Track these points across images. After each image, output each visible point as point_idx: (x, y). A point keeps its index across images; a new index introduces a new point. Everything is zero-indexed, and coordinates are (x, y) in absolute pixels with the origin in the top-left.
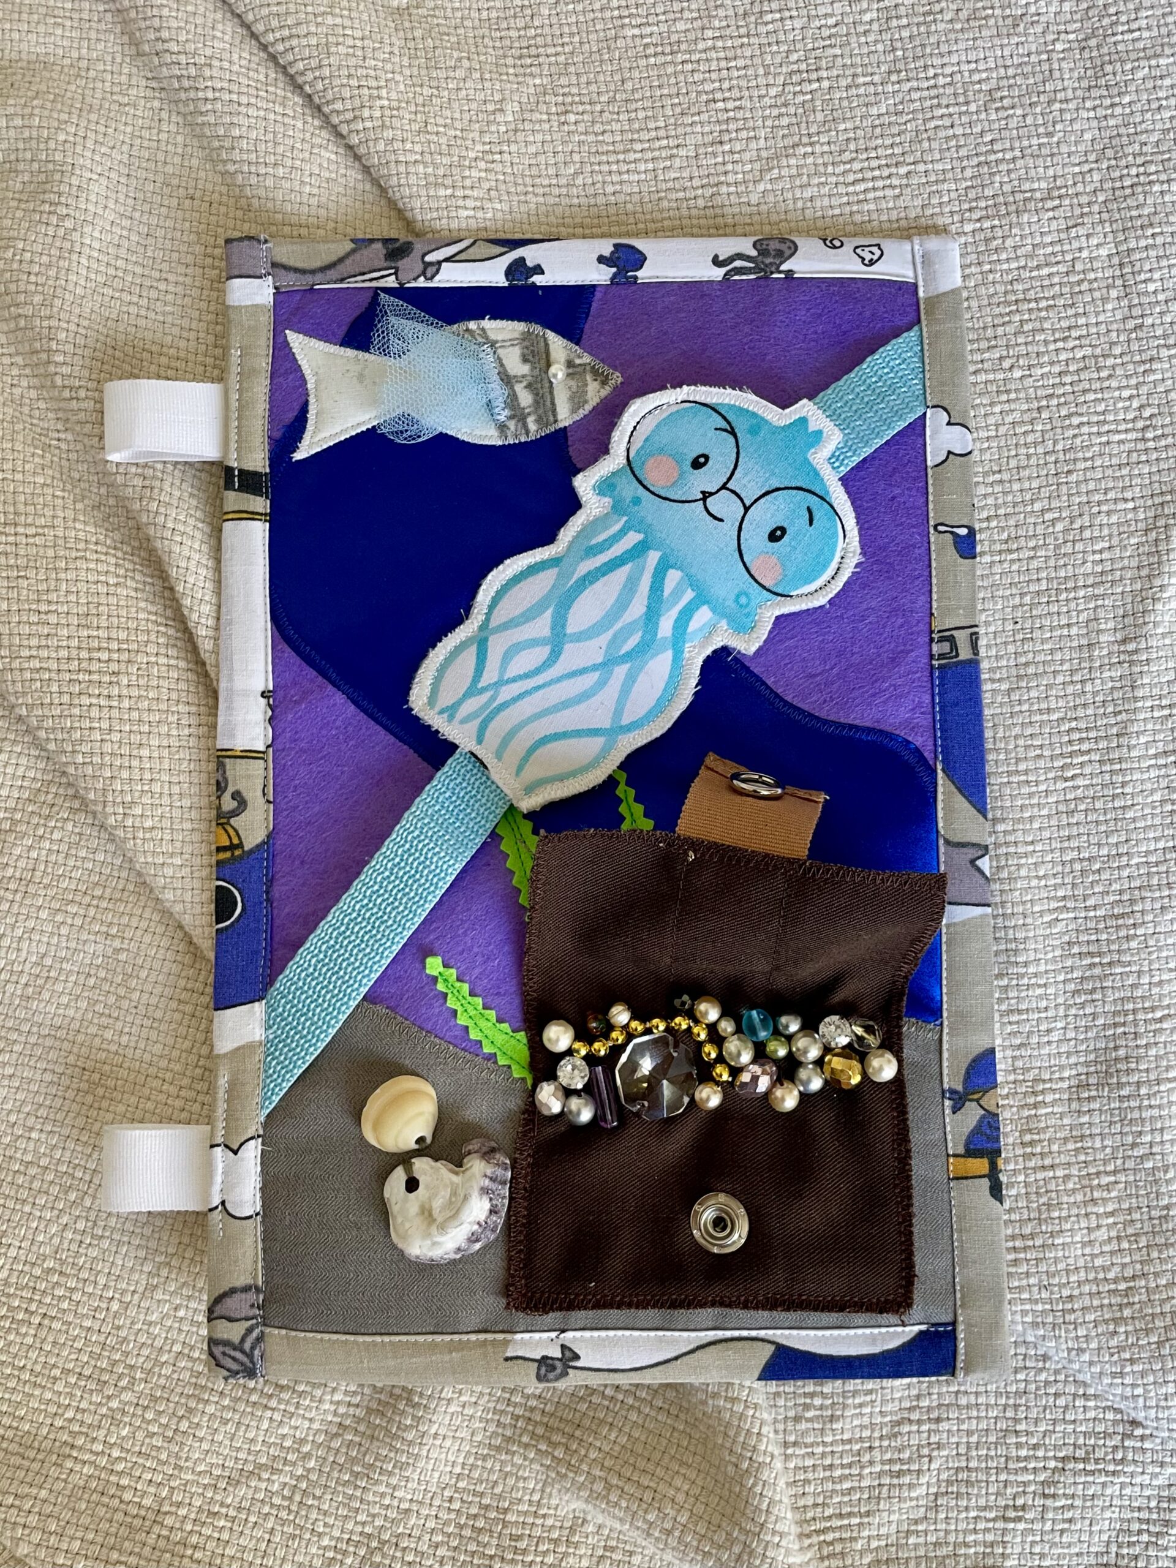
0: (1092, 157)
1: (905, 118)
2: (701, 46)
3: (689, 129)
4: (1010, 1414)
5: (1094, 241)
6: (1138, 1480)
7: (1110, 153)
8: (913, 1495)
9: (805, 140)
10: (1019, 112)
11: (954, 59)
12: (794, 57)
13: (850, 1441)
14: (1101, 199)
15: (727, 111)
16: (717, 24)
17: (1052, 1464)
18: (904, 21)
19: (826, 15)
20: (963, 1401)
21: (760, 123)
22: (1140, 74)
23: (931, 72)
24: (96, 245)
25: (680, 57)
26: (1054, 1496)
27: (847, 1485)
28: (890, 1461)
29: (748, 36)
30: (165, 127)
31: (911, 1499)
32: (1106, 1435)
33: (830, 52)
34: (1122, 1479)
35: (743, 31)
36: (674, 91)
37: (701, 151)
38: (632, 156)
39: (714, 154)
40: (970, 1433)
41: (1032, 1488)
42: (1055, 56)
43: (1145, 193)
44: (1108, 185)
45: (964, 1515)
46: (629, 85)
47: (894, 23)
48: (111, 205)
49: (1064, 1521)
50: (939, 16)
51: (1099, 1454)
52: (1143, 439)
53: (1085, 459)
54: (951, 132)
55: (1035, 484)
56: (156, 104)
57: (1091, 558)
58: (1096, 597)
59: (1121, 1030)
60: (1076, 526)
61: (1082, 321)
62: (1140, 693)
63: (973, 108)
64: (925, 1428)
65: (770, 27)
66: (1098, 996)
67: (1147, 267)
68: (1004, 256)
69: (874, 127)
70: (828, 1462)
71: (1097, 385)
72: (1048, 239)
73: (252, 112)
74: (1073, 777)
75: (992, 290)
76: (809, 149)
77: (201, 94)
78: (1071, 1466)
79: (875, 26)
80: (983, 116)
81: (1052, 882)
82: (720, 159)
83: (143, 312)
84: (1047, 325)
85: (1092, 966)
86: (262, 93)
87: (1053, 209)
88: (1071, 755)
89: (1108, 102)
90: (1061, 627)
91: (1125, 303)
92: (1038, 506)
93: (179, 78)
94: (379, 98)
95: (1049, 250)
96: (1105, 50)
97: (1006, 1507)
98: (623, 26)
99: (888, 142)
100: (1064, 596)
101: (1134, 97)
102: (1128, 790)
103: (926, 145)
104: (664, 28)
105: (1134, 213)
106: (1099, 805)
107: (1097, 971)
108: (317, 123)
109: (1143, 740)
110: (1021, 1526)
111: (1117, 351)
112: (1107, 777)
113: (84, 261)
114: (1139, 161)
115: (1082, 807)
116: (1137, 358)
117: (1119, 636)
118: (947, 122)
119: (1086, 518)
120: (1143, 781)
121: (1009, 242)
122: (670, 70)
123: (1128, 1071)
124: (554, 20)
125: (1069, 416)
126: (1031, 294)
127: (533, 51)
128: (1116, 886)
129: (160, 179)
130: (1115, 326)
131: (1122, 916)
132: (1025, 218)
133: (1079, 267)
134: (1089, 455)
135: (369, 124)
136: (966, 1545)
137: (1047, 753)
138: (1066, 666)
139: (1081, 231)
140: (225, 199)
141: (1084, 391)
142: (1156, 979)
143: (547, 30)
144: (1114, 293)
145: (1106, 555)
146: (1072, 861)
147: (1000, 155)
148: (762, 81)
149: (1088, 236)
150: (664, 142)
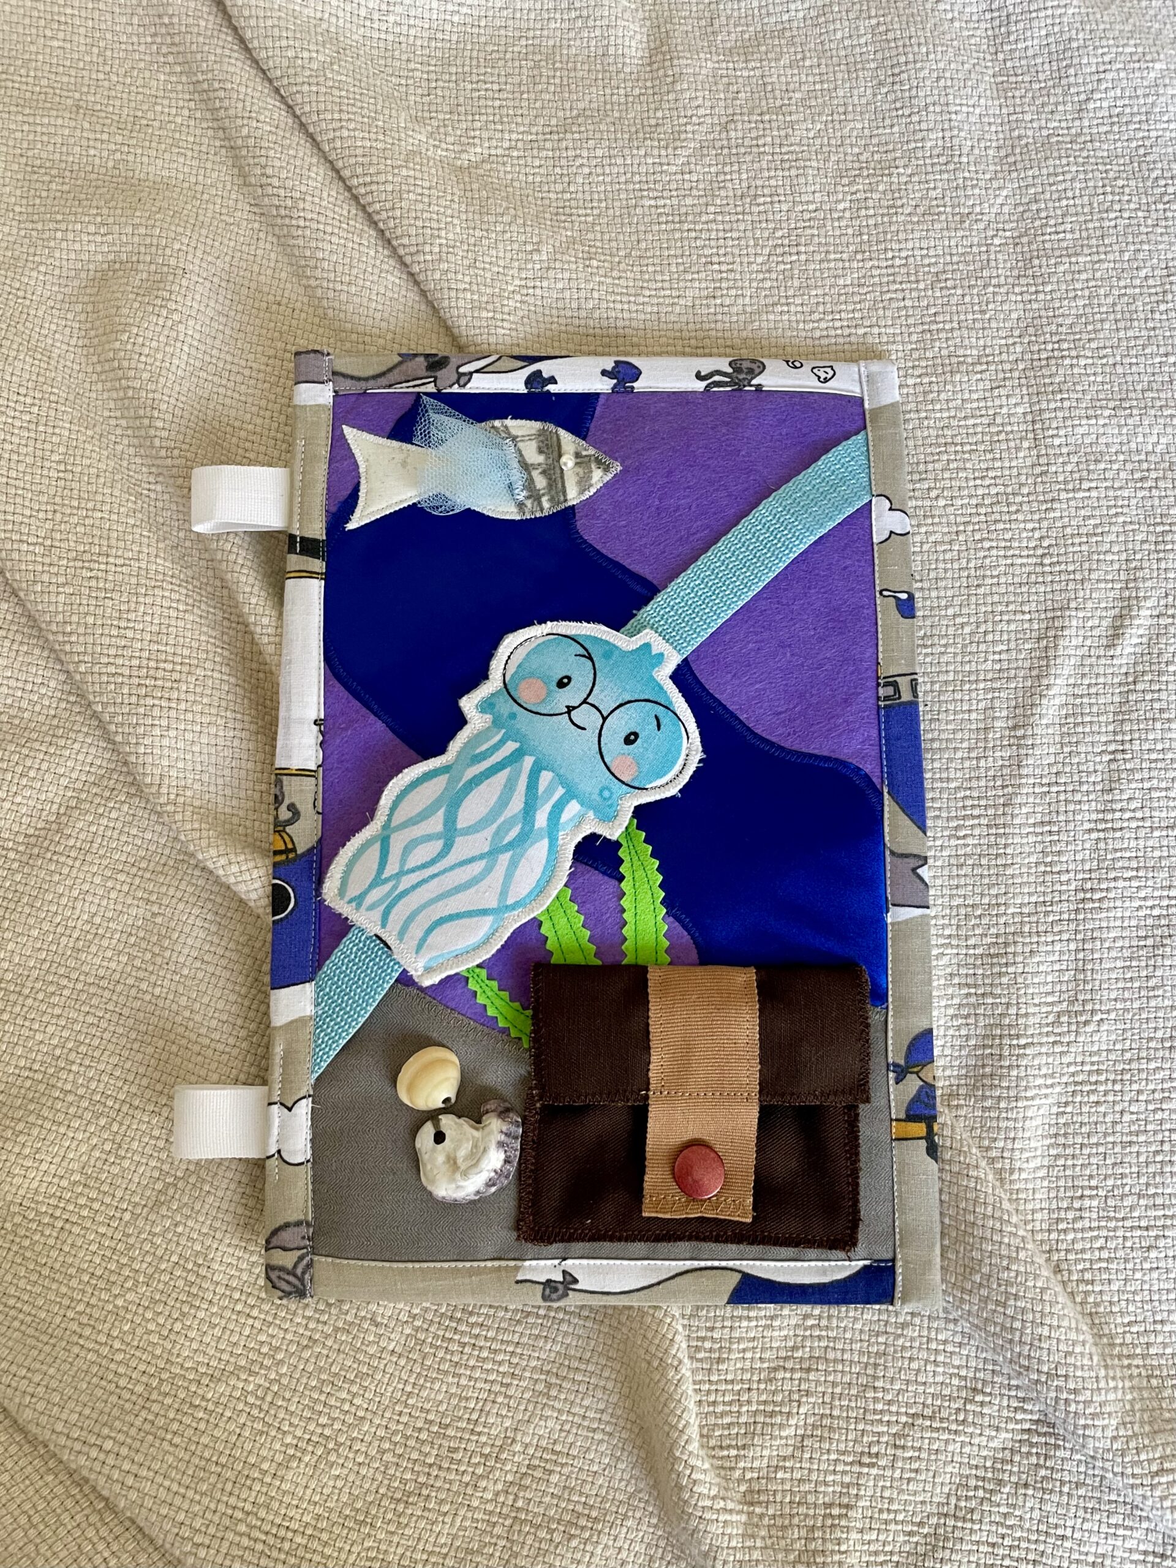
0: (1017, 333)
1: (866, 290)
2: (704, 218)
3: (689, 284)
4: (870, 1371)
5: (1013, 401)
6: (976, 1441)
7: (1031, 330)
8: (783, 1434)
9: (783, 301)
10: (959, 292)
11: (910, 245)
12: (779, 234)
13: (732, 1382)
14: (1021, 366)
15: (721, 272)
16: (718, 202)
17: (904, 1419)
18: (872, 212)
19: (808, 202)
20: (831, 1355)
21: (747, 284)
22: (1061, 268)
23: (890, 255)
24: (197, 336)
25: (686, 226)
26: (903, 1447)
27: (727, 1420)
28: (765, 1402)
29: (743, 213)
30: (261, 244)
31: (781, 1438)
32: (951, 1398)
33: (808, 232)
34: (962, 1438)
35: (739, 209)
36: (679, 252)
37: (697, 302)
38: (641, 299)
39: (708, 306)
40: (834, 1384)
41: (884, 1439)
42: (992, 248)
43: (1057, 365)
44: (1027, 356)
45: (825, 1457)
46: (643, 245)
47: (863, 212)
48: (212, 304)
49: (911, 1470)
50: (900, 210)
51: (944, 1414)
52: (1042, 564)
53: (992, 577)
54: (902, 304)
55: (950, 593)
56: (256, 225)
57: (991, 657)
58: (993, 690)
59: (988, 1051)
60: (981, 630)
61: (998, 464)
62: (1024, 771)
63: (922, 286)
64: (797, 1375)
65: (762, 208)
66: (971, 1021)
67: (1054, 425)
68: (938, 407)
69: (840, 295)
70: (712, 1398)
71: (1006, 517)
72: (975, 396)
73: (335, 239)
74: (965, 837)
75: (926, 434)
76: (785, 308)
77: (294, 222)
78: (920, 1421)
79: (847, 214)
80: (930, 293)
81: (941, 922)
82: (712, 310)
83: (229, 393)
84: (968, 465)
85: (968, 995)
86: (344, 226)
87: (981, 372)
88: (964, 818)
89: (1033, 289)
90: (963, 712)
91: (1034, 452)
92: (950, 612)
93: (278, 207)
94: (439, 237)
95: (975, 405)
96: (1035, 247)
97: (862, 1453)
98: (642, 197)
99: (850, 308)
100: (967, 687)
101: (1055, 287)
102: (1008, 851)
103: (881, 312)
104: (675, 201)
105: (1047, 381)
106: (984, 861)
107: (973, 1000)
108: (386, 252)
109: (1024, 810)
110: (874, 1471)
111: (1025, 491)
112: (992, 838)
113: (186, 348)
114: (1055, 339)
115: (970, 862)
116: (1041, 498)
117: (1010, 723)
118: (900, 295)
119: (990, 624)
120: (1022, 845)
121: (943, 396)
122: (677, 235)
123: (992, 1087)
124: (587, 188)
125: (981, 540)
126: (958, 440)
127: (567, 211)
128: (993, 931)
129: (253, 285)
130: (1024, 471)
131: (997, 955)
132: (958, 377)
133: (999, 420)
134: (995, 573)
135: (428, 257)
136: (826, 1484)
137: (944, 815)
138: (965, 745)
139: (1003, 392)
140: (305, 308)
141: (996, 522)
142: (1023, 1011)
143: (580, 195)
144: (1026, 444)
145: (1004, 656)
146: (958, 906)
147: (941, 326)
148: (751, 251)
149: (1008, 396)
150: (668, 292)
